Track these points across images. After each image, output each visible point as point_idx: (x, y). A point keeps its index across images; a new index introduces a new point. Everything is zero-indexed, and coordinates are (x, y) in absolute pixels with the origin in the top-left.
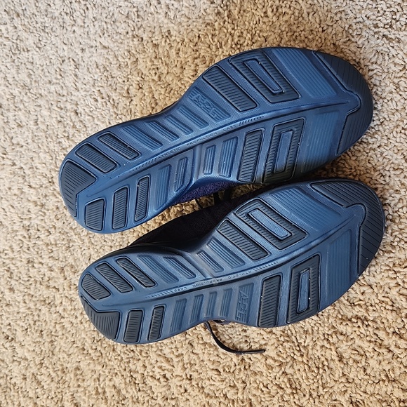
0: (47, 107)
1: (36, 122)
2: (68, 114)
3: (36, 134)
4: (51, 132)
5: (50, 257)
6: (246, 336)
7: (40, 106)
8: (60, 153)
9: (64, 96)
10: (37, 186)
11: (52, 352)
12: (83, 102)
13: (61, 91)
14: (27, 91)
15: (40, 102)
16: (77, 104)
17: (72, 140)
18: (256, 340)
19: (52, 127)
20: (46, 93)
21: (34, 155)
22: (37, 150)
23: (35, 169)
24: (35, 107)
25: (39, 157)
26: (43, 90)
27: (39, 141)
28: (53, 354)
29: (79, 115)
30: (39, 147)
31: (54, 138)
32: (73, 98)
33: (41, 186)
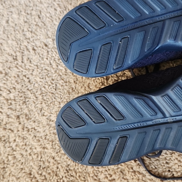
0: (17, 12)
1: (7, 22)
2: (33, 17)
3: (7, 29)
4: (19, 28)
5: (8, 108)
6: (169, 167)
7: (11, 12)
8: (24, 41)
9: (30, 7)
10: (4, 61)
11: (3, 176)
12: (46, 11)
13: (29, 4)
14: (3, 3)
15: (12, 9)
16: (40, 12)
17: (35, 33)
18: (178, 170)
19: (20, 25)
20: (17, 4)
21: (4, 41)
22: (6, 38)
23: (3, 51)
24: (8, 13)
25: (7, 43)
26: (15, 3)
27: (9, 33)
28: (3, 178)
29: (42, 18)
30: (8, 37)
31: (21, 31)
32: (38, 8)
33: (7, 61)
